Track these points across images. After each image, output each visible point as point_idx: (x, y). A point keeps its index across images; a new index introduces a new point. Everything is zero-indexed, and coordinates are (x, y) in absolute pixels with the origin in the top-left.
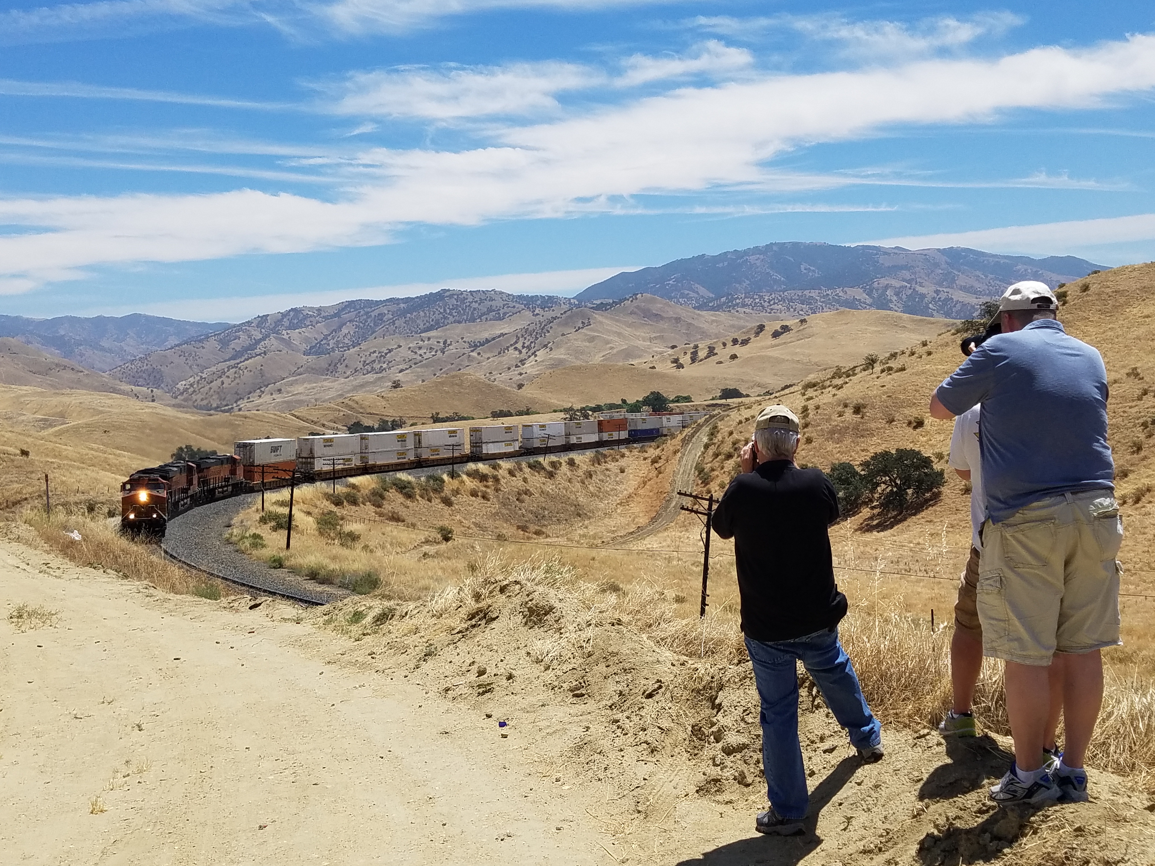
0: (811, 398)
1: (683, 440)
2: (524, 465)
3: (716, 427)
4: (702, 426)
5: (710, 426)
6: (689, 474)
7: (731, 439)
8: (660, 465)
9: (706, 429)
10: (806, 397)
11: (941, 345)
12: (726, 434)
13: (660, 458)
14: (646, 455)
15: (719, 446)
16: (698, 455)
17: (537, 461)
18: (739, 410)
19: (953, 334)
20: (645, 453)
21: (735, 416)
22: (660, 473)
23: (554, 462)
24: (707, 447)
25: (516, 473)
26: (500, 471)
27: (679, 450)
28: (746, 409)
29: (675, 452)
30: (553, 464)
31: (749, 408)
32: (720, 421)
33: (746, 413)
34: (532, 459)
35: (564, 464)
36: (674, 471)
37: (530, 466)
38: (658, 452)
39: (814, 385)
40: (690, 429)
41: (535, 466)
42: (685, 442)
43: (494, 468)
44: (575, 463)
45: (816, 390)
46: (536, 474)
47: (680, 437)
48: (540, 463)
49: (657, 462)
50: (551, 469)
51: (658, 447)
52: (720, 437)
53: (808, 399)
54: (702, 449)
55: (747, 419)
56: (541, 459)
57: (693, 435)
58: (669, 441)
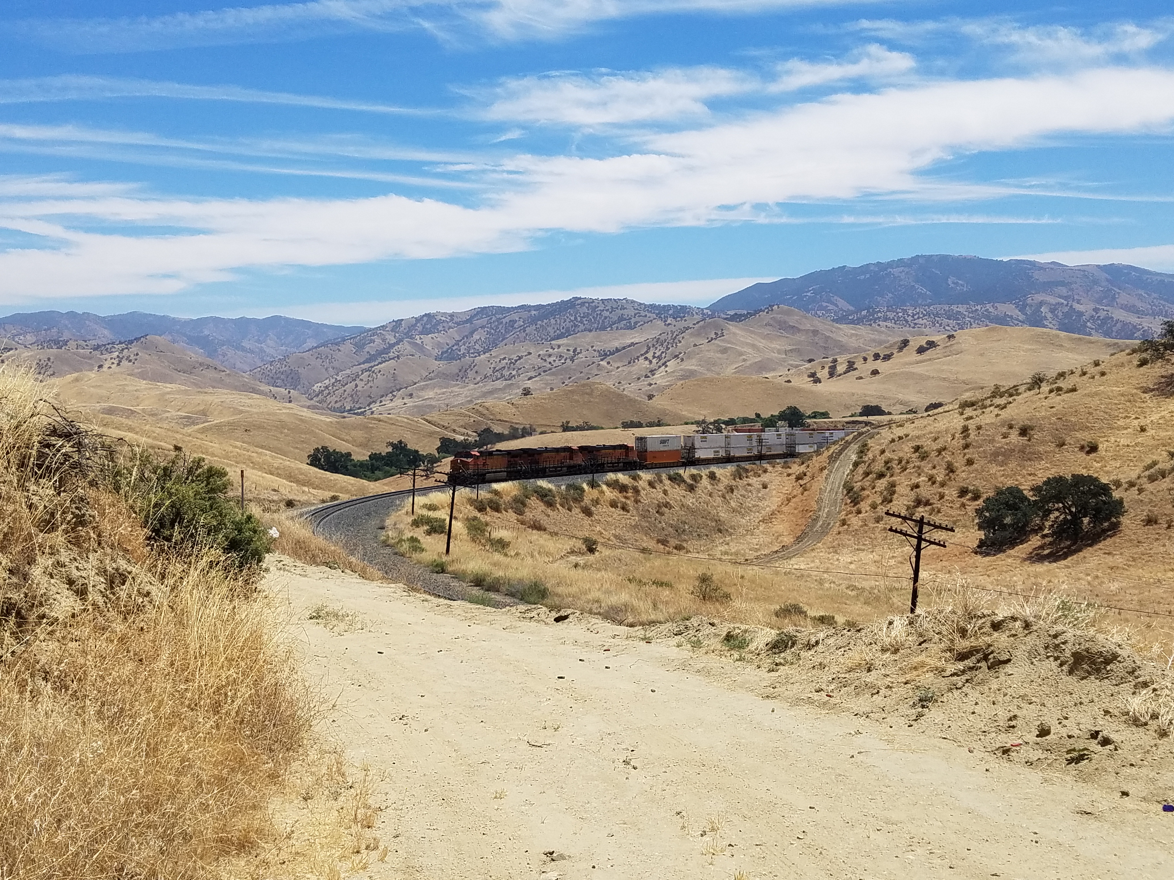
0: (971, 418)
1: (830, 457)
2: (664, 477)
3: (866, 445)
4: (850, 443)
5: (859, 444)
6: (837, 493)
7: (883, 458)
8: (805, 482)
9: (855, 447)
10: (965, 416)
11: (1116, 366)
12: (878, 453)
13: (805, 475)
14: (790, 471)
15: (869, 465)
16: (846, 473)
17: (677, 474)
18: (890, 428)
19: (1129, 354)
20: (788, 469)
21: (886, 434)
22: (806, 490)
23: (694, 475)
24: (856, 464)
25: (656, 484)
26: (640, 482)
27: (825, 468)
28: (898, 426)
29: (822, 469)
30: (693, 477)
31: (901, 426)
32: (870, 438)
33: (899, 432)
34: (672, 471)
35: (704, 477)
36: (821, 489)
37: (670, 478)
38: (803, 468)
39: (972, 404)
40: (837, 446)
41: (675, 479)
42: (833, 459)
43: (634, 478)
44: (715, 477)
45: (975, 410)
46: (676, 486)
47: (826, 454)
48: (680, 476)
49: (801, 479)
50: (692, 482)
51: (803, 463)
52: (870, 455)
53: (968, 419)
54: (851, 467)
55: (900, 438)
56: (681, 471)
57: (840, 452)
58: (815, 458)
